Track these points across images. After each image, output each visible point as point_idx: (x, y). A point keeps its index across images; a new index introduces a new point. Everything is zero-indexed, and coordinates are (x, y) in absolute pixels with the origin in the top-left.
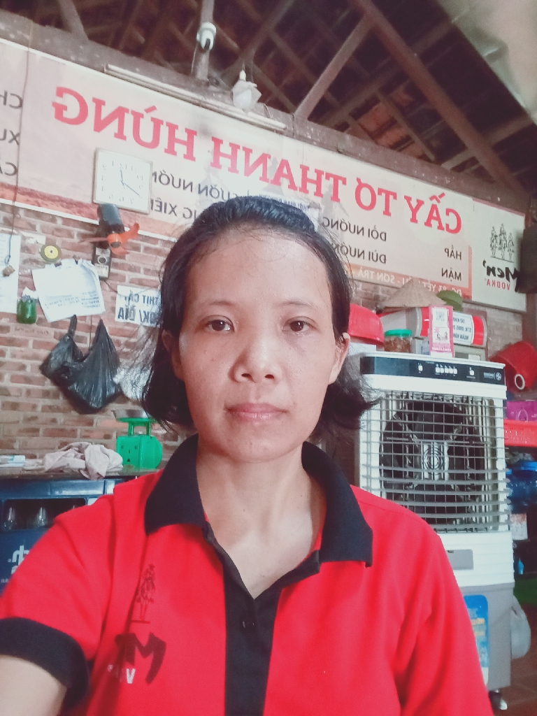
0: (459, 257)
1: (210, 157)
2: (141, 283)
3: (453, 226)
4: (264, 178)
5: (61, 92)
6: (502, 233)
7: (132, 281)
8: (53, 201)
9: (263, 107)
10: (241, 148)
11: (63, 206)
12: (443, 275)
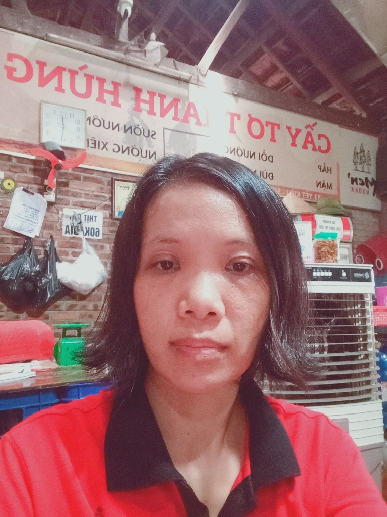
0: (329, 172)
1: (132, 104)
2: (82, 206)
3: (324, 148)
4: (176, 118)
5: (11, 57)
6: (362, 151)
7: (75, 205)
8: (8, 144)
9: (173, 61)
10: (157, 95)
11: (16, 148)
12: (318, 186)
